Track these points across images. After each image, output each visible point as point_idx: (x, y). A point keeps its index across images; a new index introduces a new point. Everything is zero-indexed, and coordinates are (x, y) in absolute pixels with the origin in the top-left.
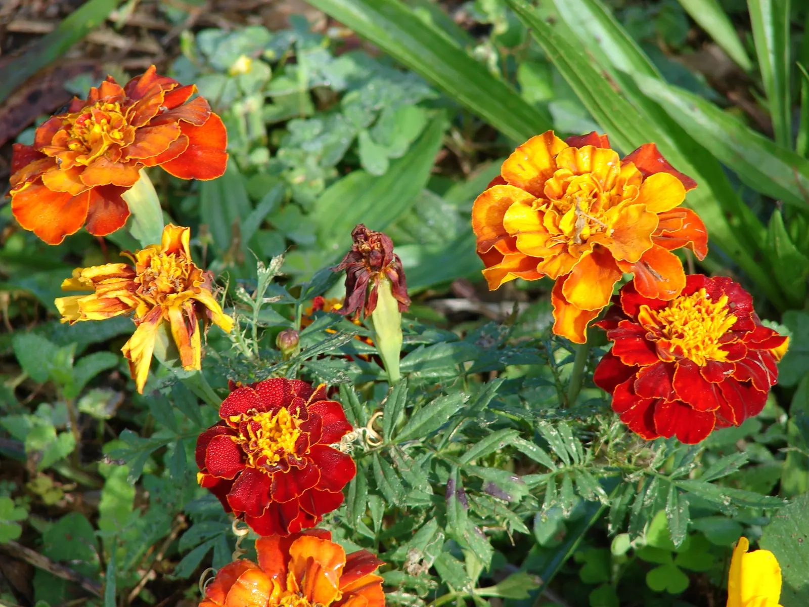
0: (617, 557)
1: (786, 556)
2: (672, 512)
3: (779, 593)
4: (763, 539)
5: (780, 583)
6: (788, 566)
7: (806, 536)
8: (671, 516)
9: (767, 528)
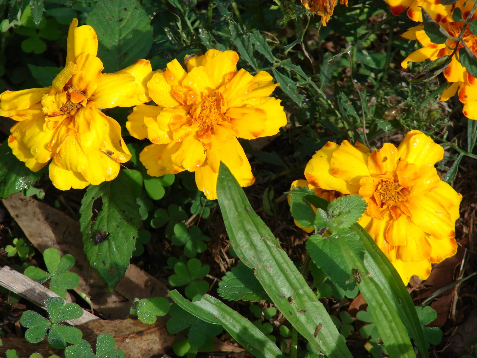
0: (4, 33)
1: (102, 29)
2: (33, 4)
3: (97, 50)
4: (88, 19)
5: (97, 44)
6: (103, 35)
7: (113, 17)
8: (33, 7)
9: (91, 13)
